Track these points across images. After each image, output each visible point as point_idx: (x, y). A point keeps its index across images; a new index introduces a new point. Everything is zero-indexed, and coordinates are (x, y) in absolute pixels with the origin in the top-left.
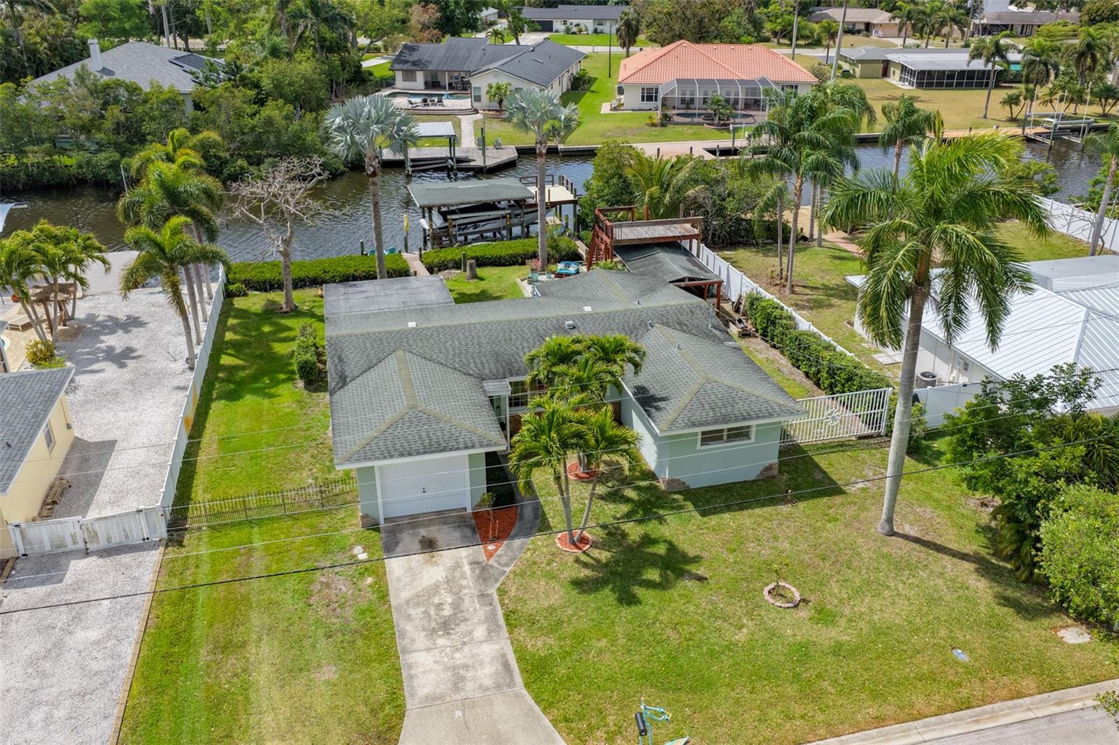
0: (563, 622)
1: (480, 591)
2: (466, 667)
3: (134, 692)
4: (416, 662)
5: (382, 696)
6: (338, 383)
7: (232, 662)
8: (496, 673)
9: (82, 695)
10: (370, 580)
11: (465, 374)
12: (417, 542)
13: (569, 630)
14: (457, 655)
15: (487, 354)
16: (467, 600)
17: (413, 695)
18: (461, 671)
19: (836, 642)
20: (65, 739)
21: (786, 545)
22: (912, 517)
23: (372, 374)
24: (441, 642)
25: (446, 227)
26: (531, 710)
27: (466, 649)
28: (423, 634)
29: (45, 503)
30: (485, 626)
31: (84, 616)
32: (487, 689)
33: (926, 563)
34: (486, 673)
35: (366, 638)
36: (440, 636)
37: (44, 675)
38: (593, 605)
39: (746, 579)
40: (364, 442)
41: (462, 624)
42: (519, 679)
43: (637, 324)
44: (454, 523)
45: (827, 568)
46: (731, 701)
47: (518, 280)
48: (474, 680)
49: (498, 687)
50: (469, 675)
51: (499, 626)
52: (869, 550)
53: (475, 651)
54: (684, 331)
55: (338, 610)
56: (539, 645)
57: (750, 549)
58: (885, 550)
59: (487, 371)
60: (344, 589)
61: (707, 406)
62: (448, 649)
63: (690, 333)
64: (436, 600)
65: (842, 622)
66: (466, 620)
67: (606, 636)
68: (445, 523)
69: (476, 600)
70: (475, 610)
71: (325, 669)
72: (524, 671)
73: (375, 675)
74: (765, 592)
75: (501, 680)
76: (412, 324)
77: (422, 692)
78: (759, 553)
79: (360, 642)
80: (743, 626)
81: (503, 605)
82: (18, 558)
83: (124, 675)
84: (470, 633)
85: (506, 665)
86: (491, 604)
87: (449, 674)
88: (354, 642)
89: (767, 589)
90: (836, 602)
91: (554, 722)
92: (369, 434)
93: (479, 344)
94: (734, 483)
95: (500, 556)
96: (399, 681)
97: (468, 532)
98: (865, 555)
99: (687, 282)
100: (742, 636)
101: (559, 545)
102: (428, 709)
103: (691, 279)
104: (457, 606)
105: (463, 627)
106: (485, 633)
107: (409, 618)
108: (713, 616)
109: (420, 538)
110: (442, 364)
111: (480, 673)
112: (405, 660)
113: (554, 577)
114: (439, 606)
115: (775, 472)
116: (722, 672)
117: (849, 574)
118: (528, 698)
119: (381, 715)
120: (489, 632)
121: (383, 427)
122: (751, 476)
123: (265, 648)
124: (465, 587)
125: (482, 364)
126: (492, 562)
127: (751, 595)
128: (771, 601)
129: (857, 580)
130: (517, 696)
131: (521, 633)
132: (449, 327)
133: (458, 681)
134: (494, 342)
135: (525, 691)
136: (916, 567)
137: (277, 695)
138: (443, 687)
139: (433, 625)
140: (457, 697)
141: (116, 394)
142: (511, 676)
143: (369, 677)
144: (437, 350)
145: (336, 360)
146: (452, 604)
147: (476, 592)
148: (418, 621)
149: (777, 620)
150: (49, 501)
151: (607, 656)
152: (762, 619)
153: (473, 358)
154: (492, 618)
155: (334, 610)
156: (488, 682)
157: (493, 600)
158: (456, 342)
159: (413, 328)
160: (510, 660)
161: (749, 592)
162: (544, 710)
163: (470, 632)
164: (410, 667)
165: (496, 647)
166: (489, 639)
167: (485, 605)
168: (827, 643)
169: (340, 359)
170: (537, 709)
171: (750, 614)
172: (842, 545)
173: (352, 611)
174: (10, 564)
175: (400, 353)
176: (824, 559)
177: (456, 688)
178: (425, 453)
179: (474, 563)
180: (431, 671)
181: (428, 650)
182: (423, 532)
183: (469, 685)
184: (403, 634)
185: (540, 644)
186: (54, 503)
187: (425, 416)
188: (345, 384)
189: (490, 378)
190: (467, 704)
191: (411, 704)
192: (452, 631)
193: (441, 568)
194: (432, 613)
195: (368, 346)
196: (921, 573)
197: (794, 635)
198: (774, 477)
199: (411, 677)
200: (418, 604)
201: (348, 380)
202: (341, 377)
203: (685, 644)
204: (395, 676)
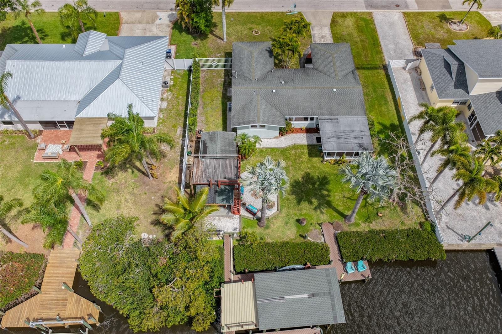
2: (320, 30)
5: (334, 28)
7: (362, 38)
8: (314, 28)
14: (321, 32)
17: (329, 27)
19: (252, 25)
24: (324, 35)
27: (319, 33)
28: (327, 36)
32: (316, 26)
34: (316, 28)
43: (260, 82)
49: (314, 26)
51: (313, 36)
54: (246, 77)
62: (323, 33)
65: (248, 27)
70: (317, 39)
71: (345, 34)
73: (335, 31)
85: (312, 29)
86: (314, 40)
88: (339, 37)
89: (258, 34)
90: (247, 31)
102: (326, 25)
104: (320, 40)
105: (320, 37)
107: (330, 40)
108: (271, 32)
111: (317, 29)
112: (330, 33)
119: (334, 25)
120: (315, 35)
123: (357, 39)
125: (312, 73)
133: (321, 28)
137: (352, 32)
138: (324, 28)
149: (260, 29)
152: (263, 29)
161: (262, 34)
165: (314, 32)
171: (265, 30)
177: (322, 27)
180: (326, 30)
181: (326, 34)
183: (319, 27)
184: (331, 37)
188: (352, 71)
190: (320, 25)
194: (325, 40)
197: (259, 26)
199: (329, 30)
204: (332, 31)
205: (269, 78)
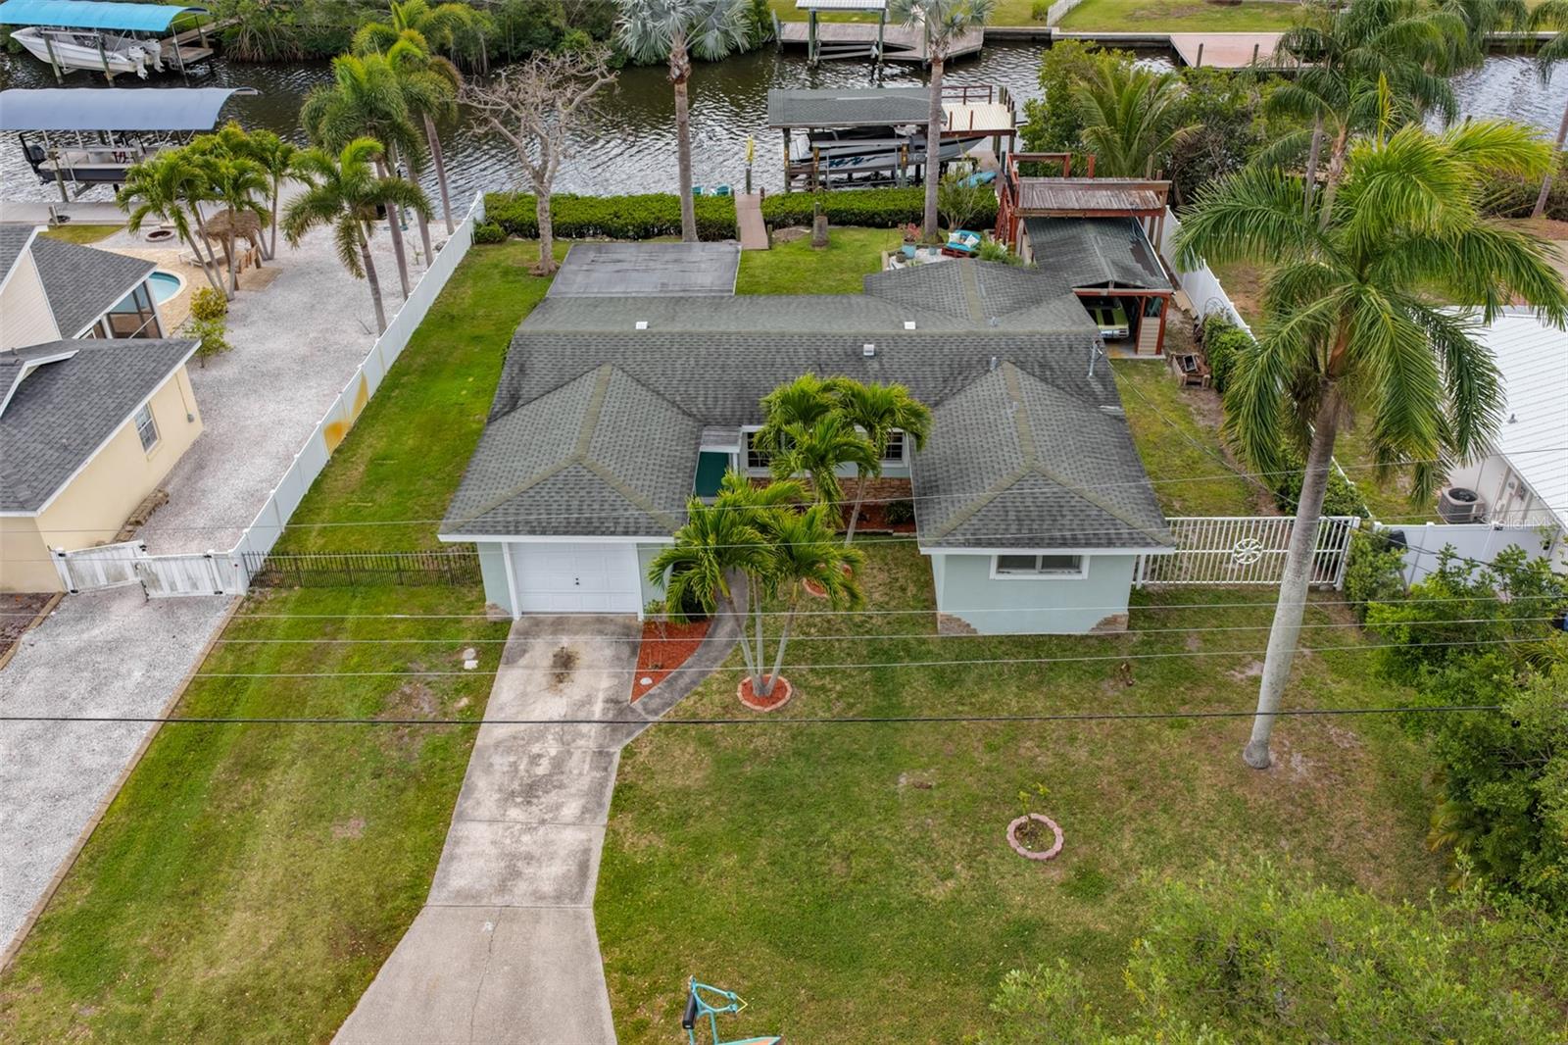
0: (690, 816)
1: (601, 746)
2: (529, 858)
3: (116, 807)
4: (467, 838)
5: (403, 877)
6: (505, 406)
7: (248, 787)
8: (565, 877)
9: (56, 798)
10: (464, 702)
11: (684, 413)
12: (550, 655)
13: (694, 829)
14: (526, 838)
15: (729, 384)
16: (577, 755)
17: (443, 885)
18: (519, 864)
19: (1087, 932)
20: (14, 854)
21: (1082, 754)
22: (1313, 742)
23: (555, 398)
24: (514, 813)
25: (811, 160)
26: (587, 943)
27: (542, 831)
28: (497, 796)
29: (127, 523)
30: (582, 801)
31: (105, 688)
32: (542, 898)
33: (1298, 826)
34: (550, 874)
35: (421, 787)
36: (517, 805)
37: (28, 761)
38: (744, 798)
39: (992, 800)
40: (491, 504)
41: (554, 792)
42: (591, 891)
43: (975, 359)
44: (613, 634)
45: (1129, 803)
46: (874, 993)
47: (885, 255)
48: (532, 880)
49: (558, 897)
50: (528, 871)
51: (600, 805)
52: (1213, 786)
53: (552, 836)
54: (1044, 380)
55: (406, 739)
56: (643, 845)
57: (1022, 751)
58: (1238, 792)
59: (718, 411)
60: (427, 709)
61: (1012, 515)
62: (519, 826)
63: (1053, 384)
64: (536, 749)
65: (1111, 900)
66: (561, 786)
67: (742, 848)
68: (600, 632)
69: (588, 759)
70: (581, 774)
71: (352, 822)
72: (603, 881)
73: (409, 844)
74: (1011, 828)
75: (566, 888)
76: (642, 325)
77: (457, 882)
78: (1033, 759)
79: (411, 794)
80: (951, 875)
81: (620, 772)
82: (65, 594)
83: (114, 779)
84: (557, 809)
85: (584, 868)
86: (606, 769)
87: (503, 864)
88: (403, 790)
89: (1016, 822)
90: (1117, 863)
91: (608, 969)
92: (505, 492)
93: (723, 367)
94: (1051, 636)
95: (651, 696)
96: (435, 861)
97: (626, 651)
98: (1202, 794)
99: (1111, 290)
100: (941, 892)
101: (739, 694)
102: (452, 910)
103: (1117, 285)
104: (558, 764)
105: (552, 797)
106: (577, 812)
107: (488, 768)
108: (915, 849)
109: (557, 649)
110: (658, 393)
111: (544, 871)
112: (458, 830)
113: (710, 744)
114: (535, 759)
115: (1122, 630)
116: (883, 943)
117: (1162, 820)
118: (591, 924)
119: (389, 906)
120: (585, 810)
121: (524, 486)
122: (1082, 627)
123: (294, 775)
124: (582, 736)
126: (637, 704)
127: (987, 827)
128: (1014, 843)
129: (1169, 835)
130: (578, 916)
131: (627, 820)
132: (691, 335)
133: (511, 874)
134: (746, 367)
135: (590, 913)
136: (1280, 831)
137: (278, 845)
138: (486, 881)
139: (516, 786)
140: (498, 901)
141: (277, 375)
142: (583, 884)
143: (398, 848)
144: (659, 370)
145: (516, 369)
146: (553, 758)
147: (592, 745)
148: (497, 776)
149: (1009, 877)
150: (132, 519)
151: (729, 883)
152: (987, 870)
153: (706, 388)
154: (597, 790)
155: (402, 737)
156: (547, 888)
157: (611, 762)
158: (692, 362)
159: (641, 332)
160: (592, 860)
161: (987, 822)
162: (604, 948)
163: (558, 807)
164: (457, 843)
165: (583, 836)
166: (579, 822)
167: (597, 769)
168: (1068, 930)
169: (522, 370)
170: (595, 942)
171: (970, 858)
172: (1172, 770)
173: (423, 743)
174: (53, 602)
175: (606, 369)
176: (1131, 789)
177: (502, 888)
178: (566, 533)
179: (612, 701)
180: (481, 854)
181: (492, 821)
182: (565, 641)
183: (522, 887)
184: (471, 790)
185: (643, 843)
186: (138, 523)
187: (589, 476)
188: (512, 409)
189: (718, 424)
190: (506, 915)
191: (436, 898)
192: (535, 801)
193: (564, 700)
194: (522, 767)
195: (568, 352)
196: (1283, 842)
197: (1024, 907)
198: (1118, 636)
199: (452, 858)
200: (509, 751)
201: (520, 402)
202: (512, 397)
203: (850, 885)
204: (432, 852)
205: (935, 379)
